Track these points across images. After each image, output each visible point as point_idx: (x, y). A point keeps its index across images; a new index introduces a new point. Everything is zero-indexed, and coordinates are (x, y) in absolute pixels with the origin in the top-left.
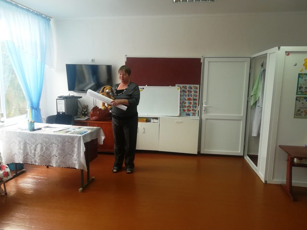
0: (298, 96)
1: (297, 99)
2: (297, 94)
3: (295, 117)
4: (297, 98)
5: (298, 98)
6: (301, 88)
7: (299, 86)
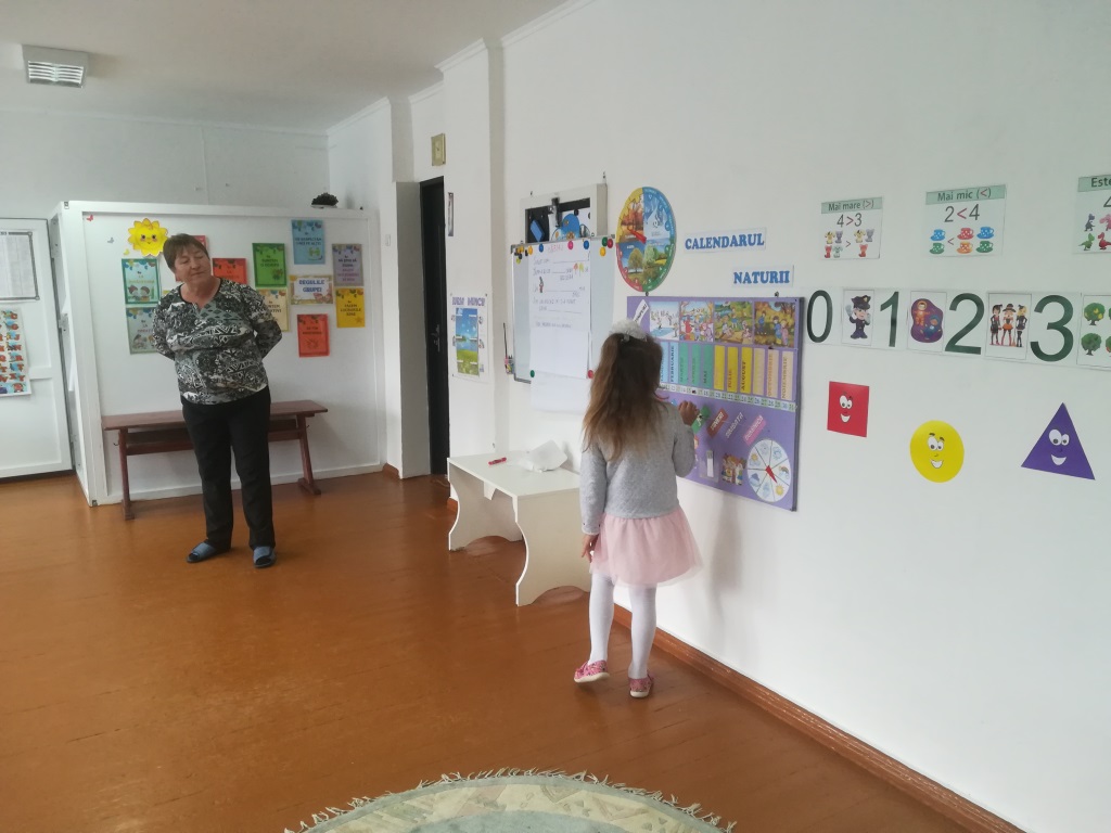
0: (130, 306)
1: (128, 314)
2: (127, 302)
3: (132, 353)
4: (128, 310)
5: (131, 312)
6: (132, 289)
7: (129, 285)
